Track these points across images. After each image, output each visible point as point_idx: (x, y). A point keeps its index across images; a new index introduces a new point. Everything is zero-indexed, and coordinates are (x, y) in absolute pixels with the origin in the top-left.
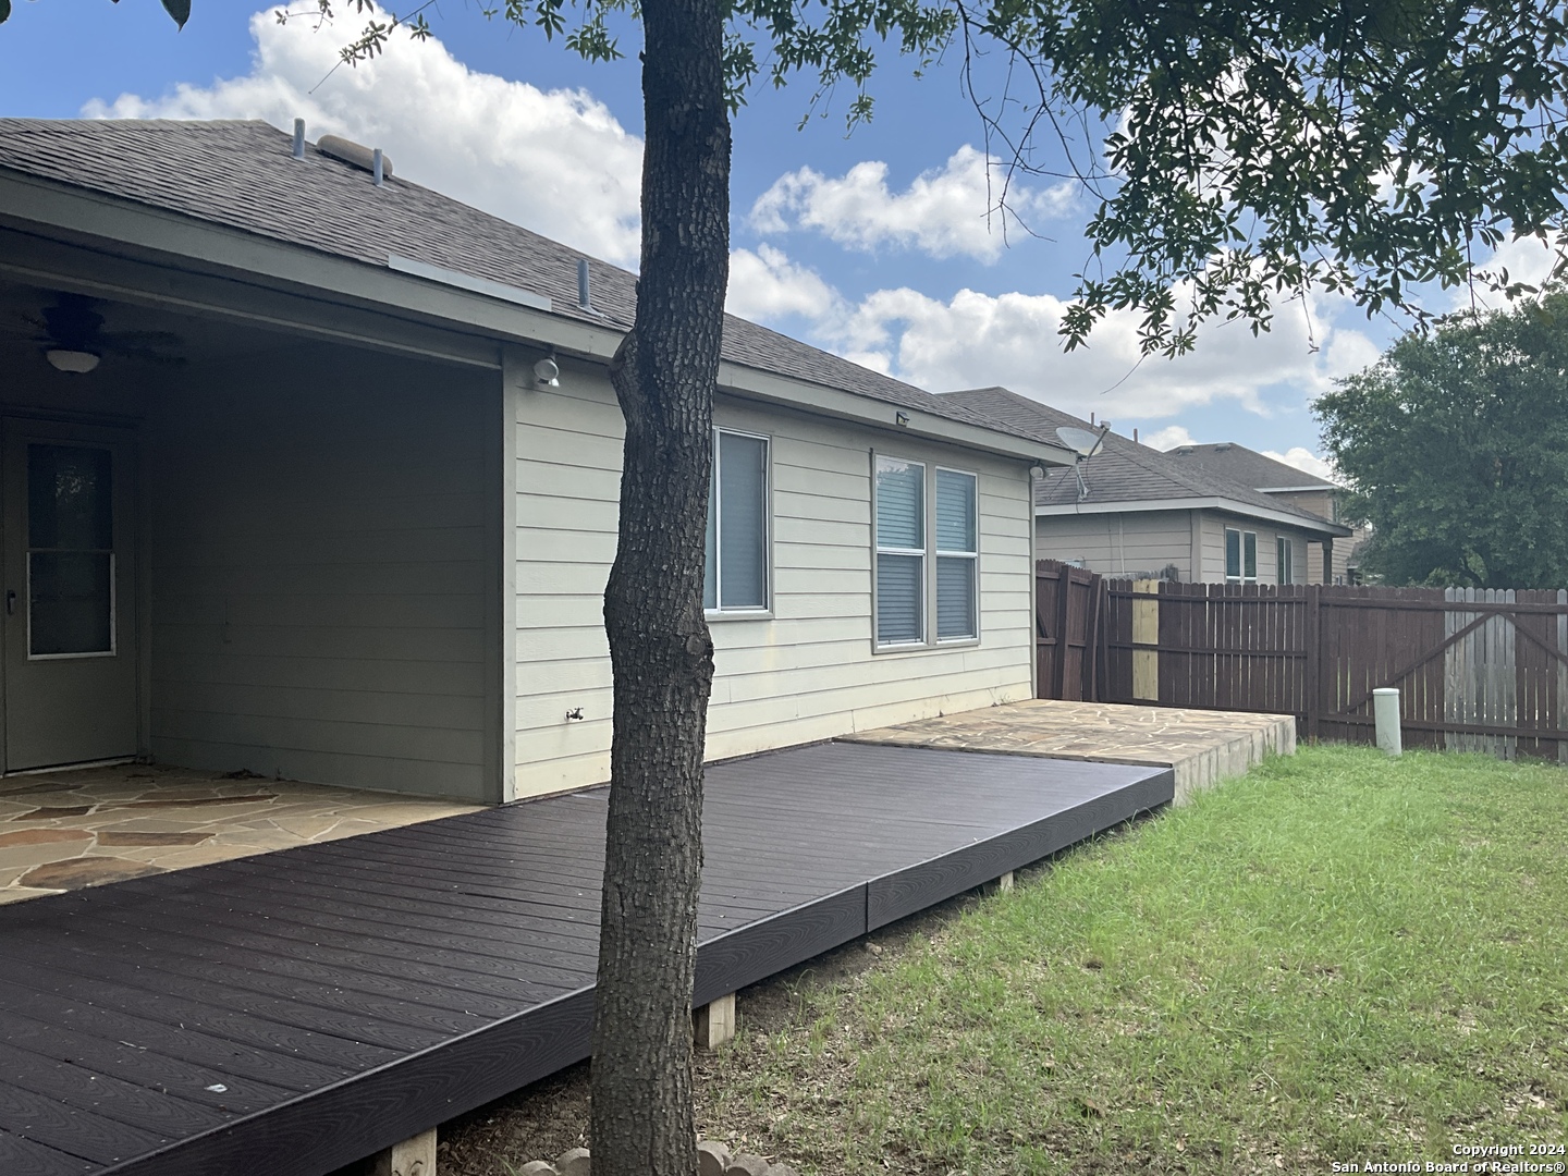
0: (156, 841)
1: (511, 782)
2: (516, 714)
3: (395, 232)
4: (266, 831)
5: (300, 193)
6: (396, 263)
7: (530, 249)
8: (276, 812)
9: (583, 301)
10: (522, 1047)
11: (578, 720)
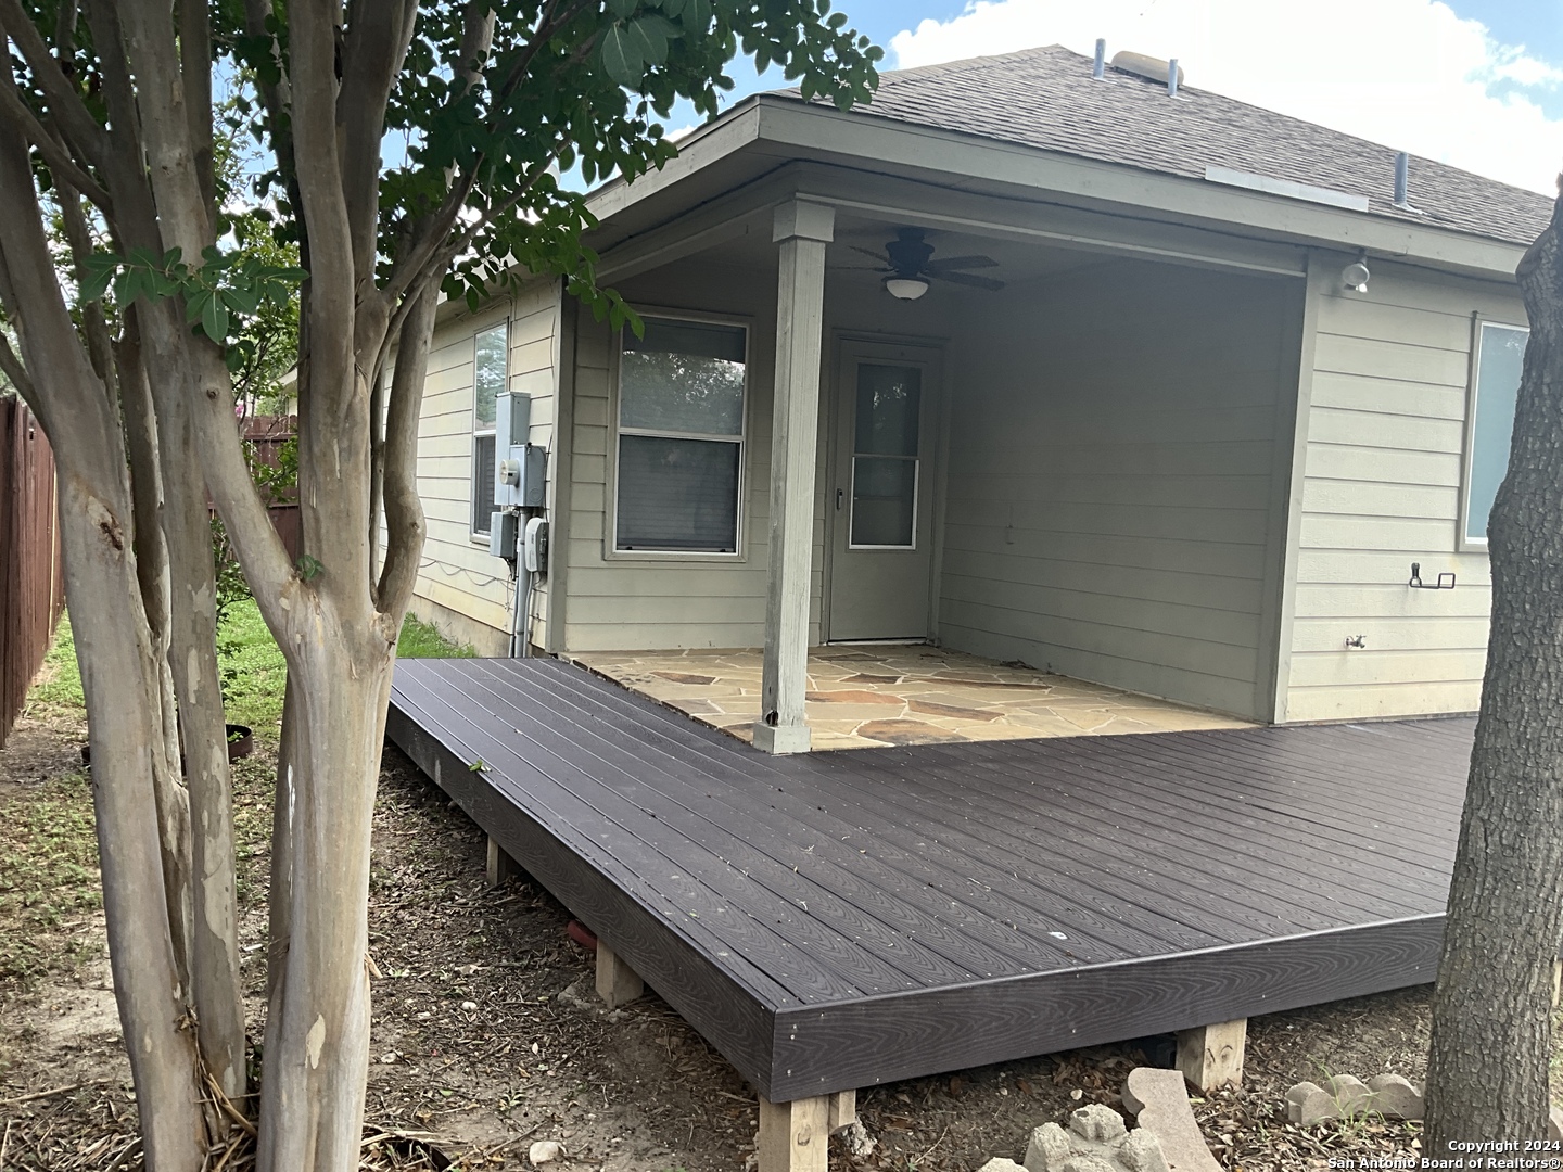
0: (955, 714)
1: (1283, 703)
2: (1295, 635)
3: (1201, 143)
4: (1049, 717)
5: (1109, 113)
6: (1213, 174)
7: (1329, 146)
8: (1052, 702)
9: (1398, 198)
10: (1336, 963)
11: (1359, 648)
